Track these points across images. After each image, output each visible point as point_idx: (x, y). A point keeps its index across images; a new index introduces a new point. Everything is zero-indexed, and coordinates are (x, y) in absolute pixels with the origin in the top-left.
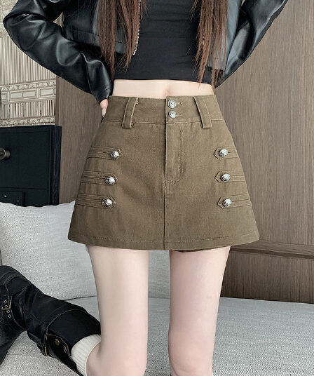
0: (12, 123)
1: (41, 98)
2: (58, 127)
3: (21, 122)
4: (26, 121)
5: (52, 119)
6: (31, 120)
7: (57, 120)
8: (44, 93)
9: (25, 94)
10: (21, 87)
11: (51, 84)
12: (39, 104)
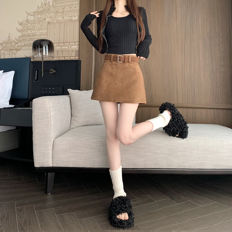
0: (56, 59)
2: (79, 60)
3: (61, 58)
4: (63, 58)
5: (77, 58)
6: (66, 58)
7: (79, 58)
8: (72, 47)
9: (63, 48)
10: (60, 44)
11: (76, 44)
12: (70, 51)
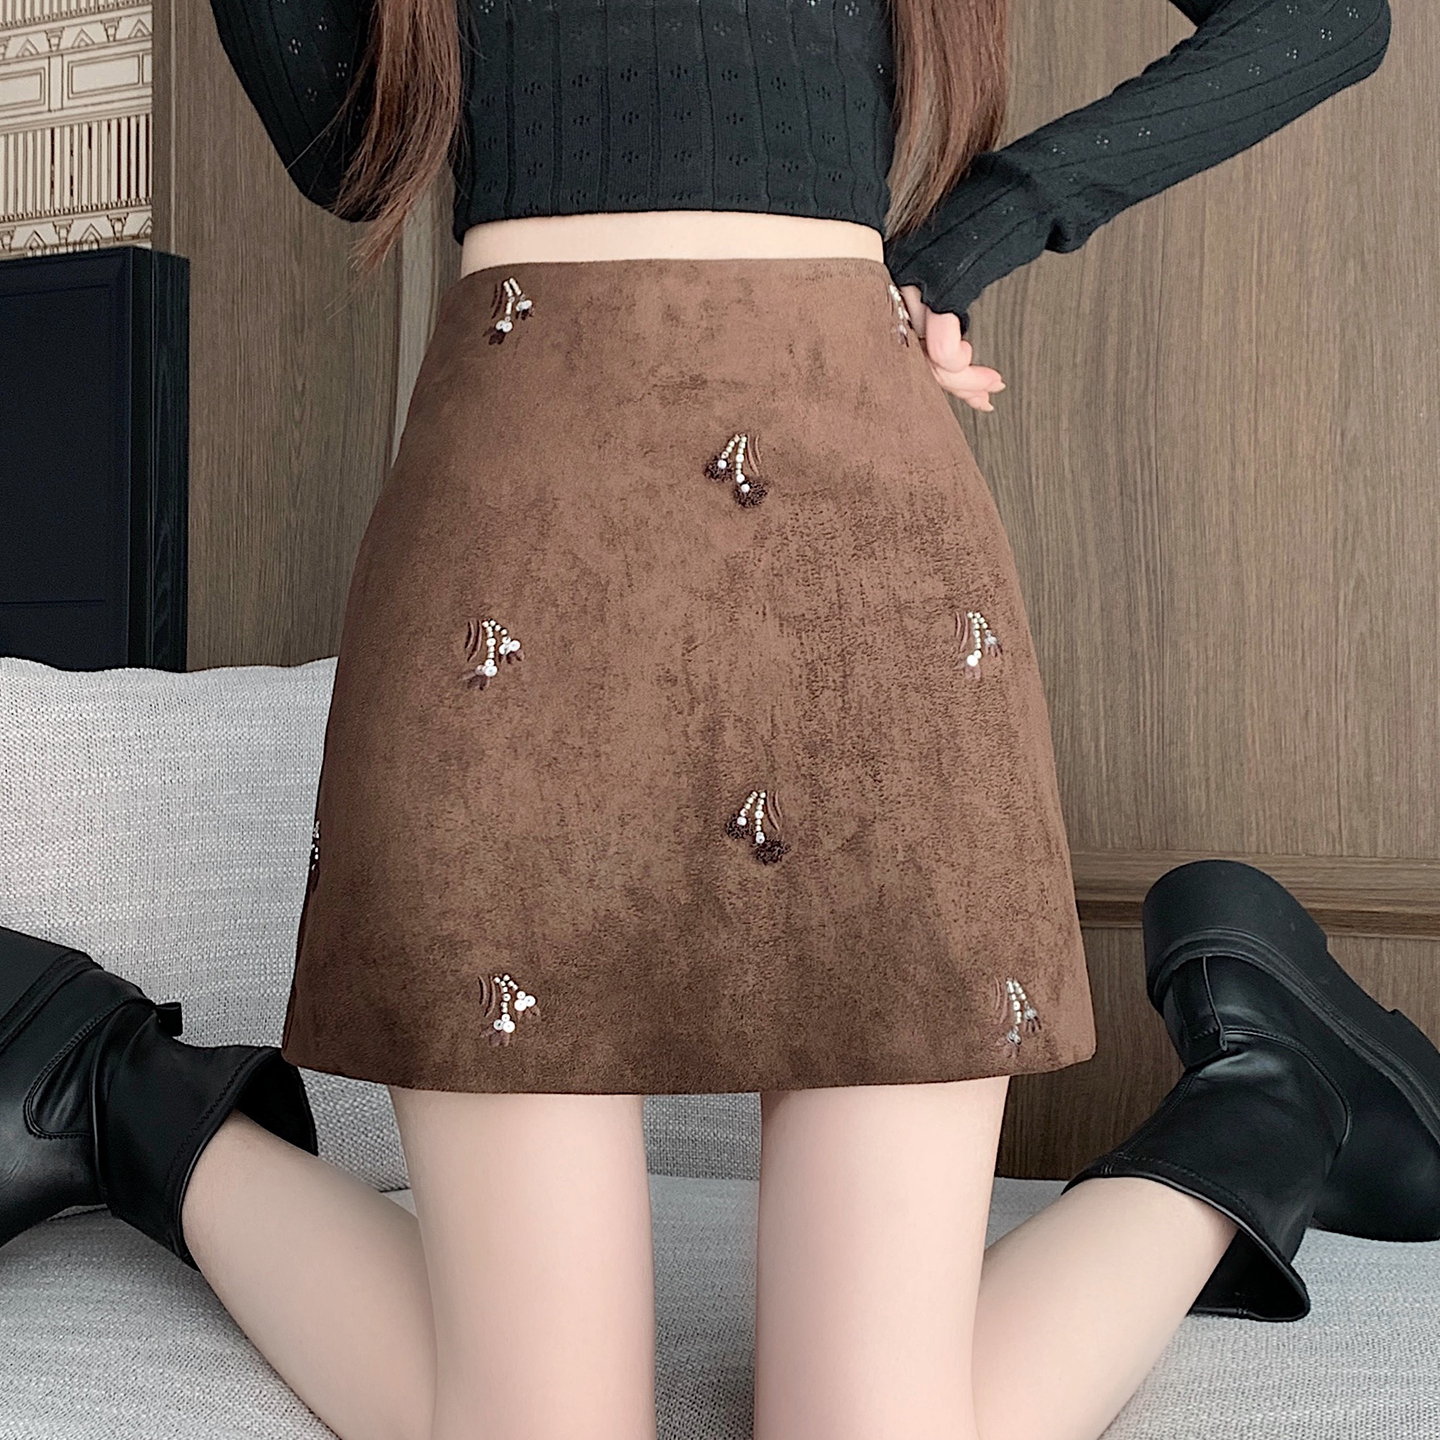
1: (76, 108)
2: (165, 257)
5: (137, 221)
6: (21, 235)
7: (159, 222)
8: (84, 78)
11: (125, 29)
12: (63, 139)
